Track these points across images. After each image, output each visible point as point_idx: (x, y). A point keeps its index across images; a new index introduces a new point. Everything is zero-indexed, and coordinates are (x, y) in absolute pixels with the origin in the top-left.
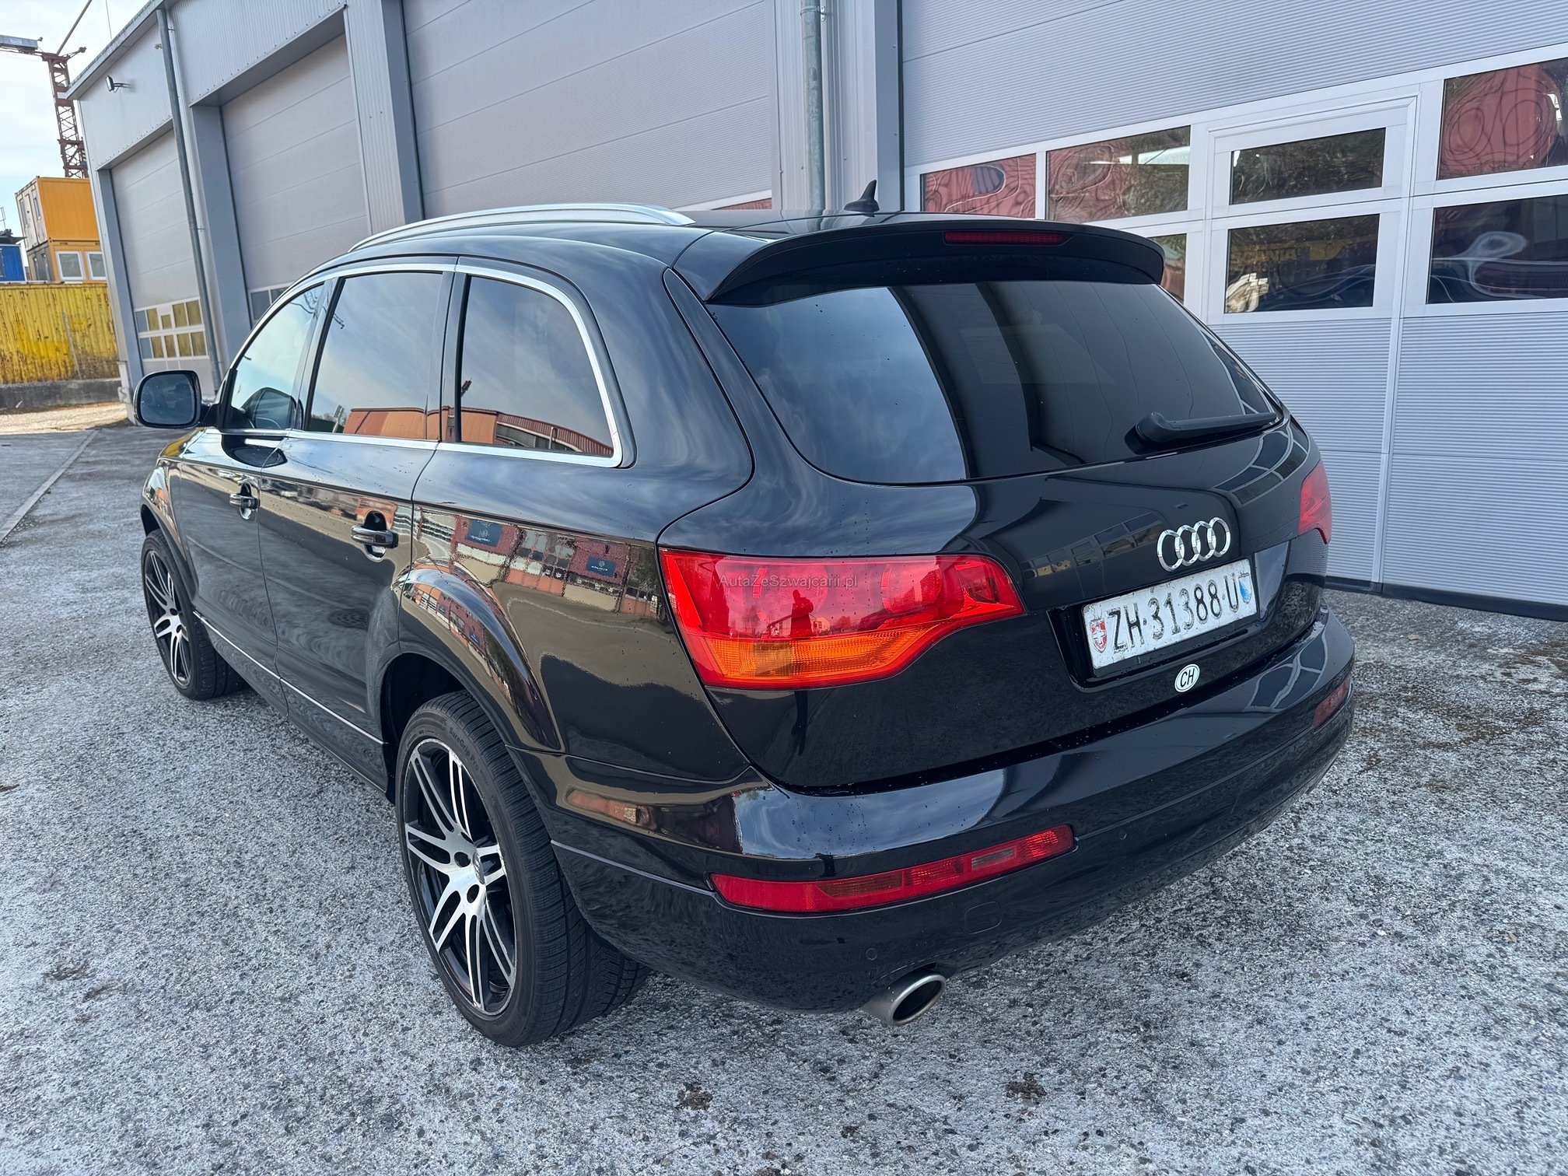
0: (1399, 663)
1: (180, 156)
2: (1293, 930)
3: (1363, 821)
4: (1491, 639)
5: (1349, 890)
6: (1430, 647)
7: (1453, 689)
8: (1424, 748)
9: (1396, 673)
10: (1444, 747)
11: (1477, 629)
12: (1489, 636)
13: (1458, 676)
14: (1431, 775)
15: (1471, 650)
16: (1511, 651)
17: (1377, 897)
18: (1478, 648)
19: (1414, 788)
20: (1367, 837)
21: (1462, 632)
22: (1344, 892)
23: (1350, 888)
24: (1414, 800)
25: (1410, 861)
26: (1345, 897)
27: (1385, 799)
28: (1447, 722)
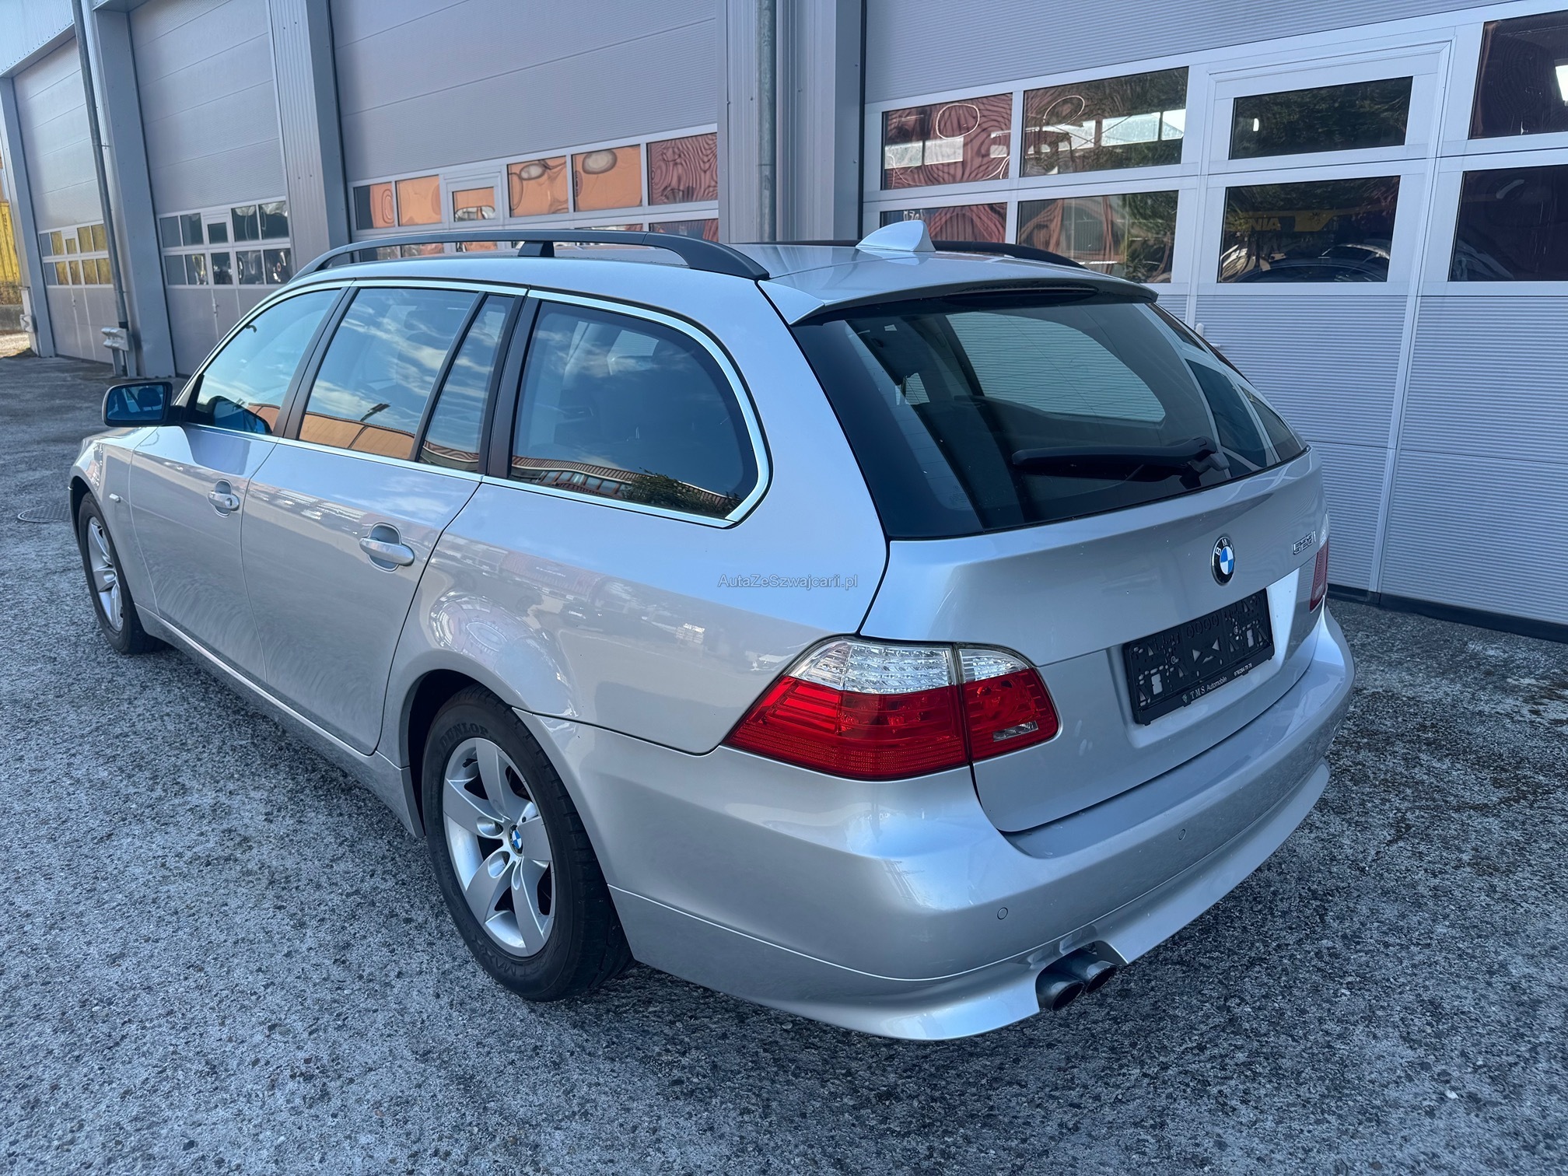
0: (1410, 693)
1: (82, 66)
2: (1338, 1088)
3: (1403, 916)
4: (1507, 667)
5: (1400, 1023)
6: (1443, 674)
7: (1478, 730)
8: (1458, 810)
9: (1409, 706)
10: (1483, 809)
11: (1491, 653)
12: (1505, 661)
13: (1481, 713)
14: (1473, 849)
15: (1489, 679)
16: (1533, 681)
17: (1438, 1035)
18: (1496, 677)
19: (1456, 868)
20: (1411, 940)
21: (1474, 656)
22: (1395, 1026)
23: (1402, 1019)
24: (1459, 886)
25: (1470, 978)
26: (1397, 1034)
27: (1425, 884)
28: (1479, 775)
